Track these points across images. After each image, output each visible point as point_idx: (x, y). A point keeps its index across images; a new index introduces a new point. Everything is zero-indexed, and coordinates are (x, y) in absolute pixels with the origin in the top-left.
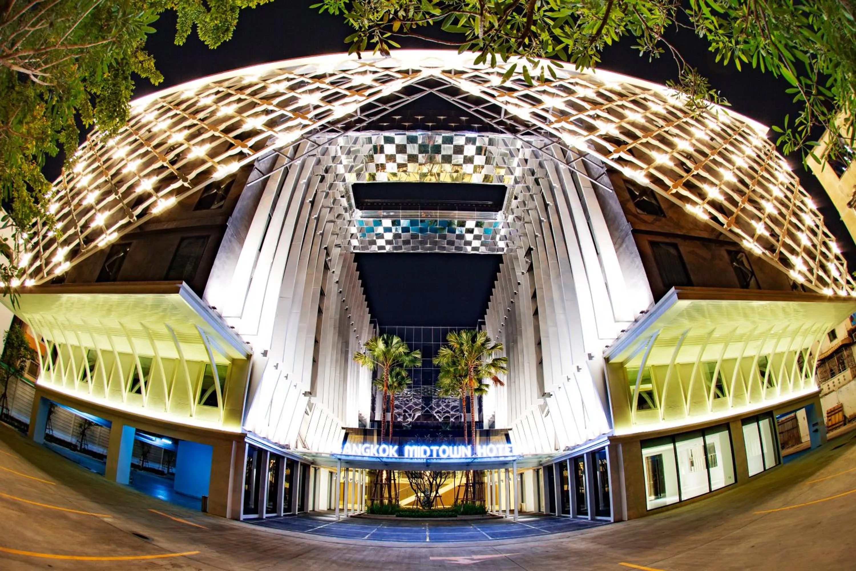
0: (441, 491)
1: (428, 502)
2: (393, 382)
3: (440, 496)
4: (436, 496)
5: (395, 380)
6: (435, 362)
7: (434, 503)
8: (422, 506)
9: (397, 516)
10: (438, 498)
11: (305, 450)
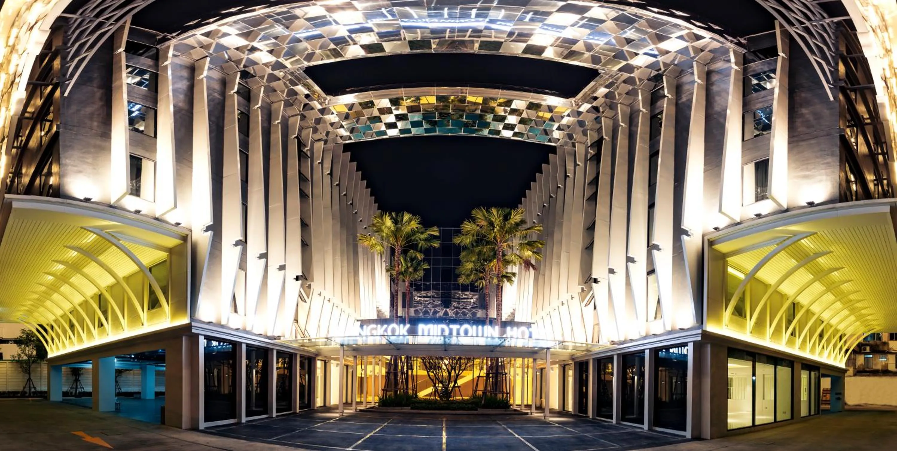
0: (460, 382)
1: (446, 393)
2: (408, 268)
3: (459, 387)
4: (454, 386)
5: (409, 265)
6: (457, 240)
7: (452, 394)
8: (439, 397)
9: (412, 409)
10: (457, 389)
11: (306, 341)
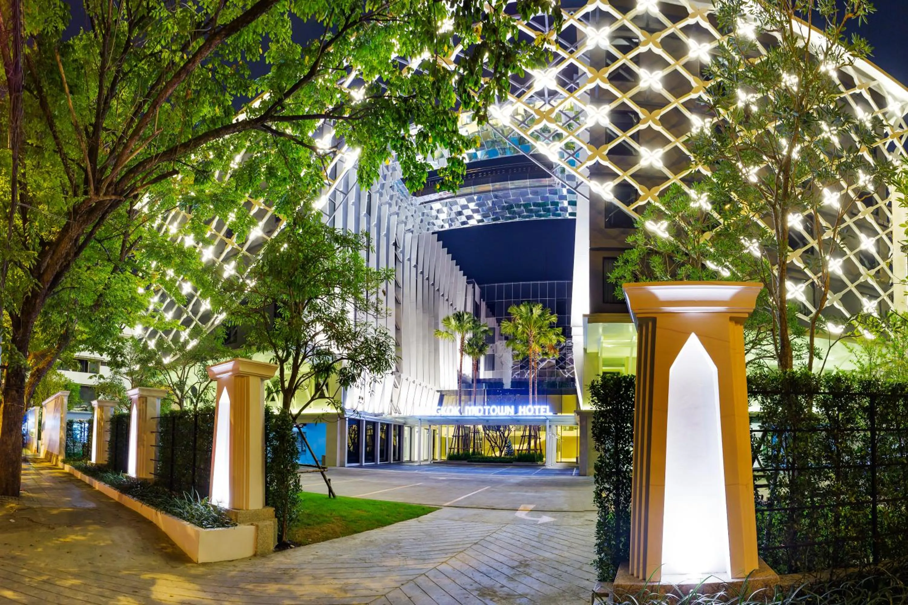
11: (397, 415)
